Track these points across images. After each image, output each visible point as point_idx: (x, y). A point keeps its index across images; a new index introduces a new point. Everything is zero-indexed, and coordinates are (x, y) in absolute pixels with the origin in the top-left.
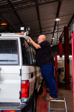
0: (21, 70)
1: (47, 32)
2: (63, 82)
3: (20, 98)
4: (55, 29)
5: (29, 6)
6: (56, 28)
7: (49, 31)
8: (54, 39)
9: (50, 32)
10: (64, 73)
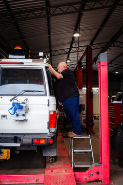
0: (49, 100)
1: (60, 52)
2: (84, 124)
3: (49, 128)
4: (71, 47)
5: (39, 17)
6: (74, 46)
7: (63, 50)
8: (70, 63)
9: (64, 52)
10: (85, 112)
